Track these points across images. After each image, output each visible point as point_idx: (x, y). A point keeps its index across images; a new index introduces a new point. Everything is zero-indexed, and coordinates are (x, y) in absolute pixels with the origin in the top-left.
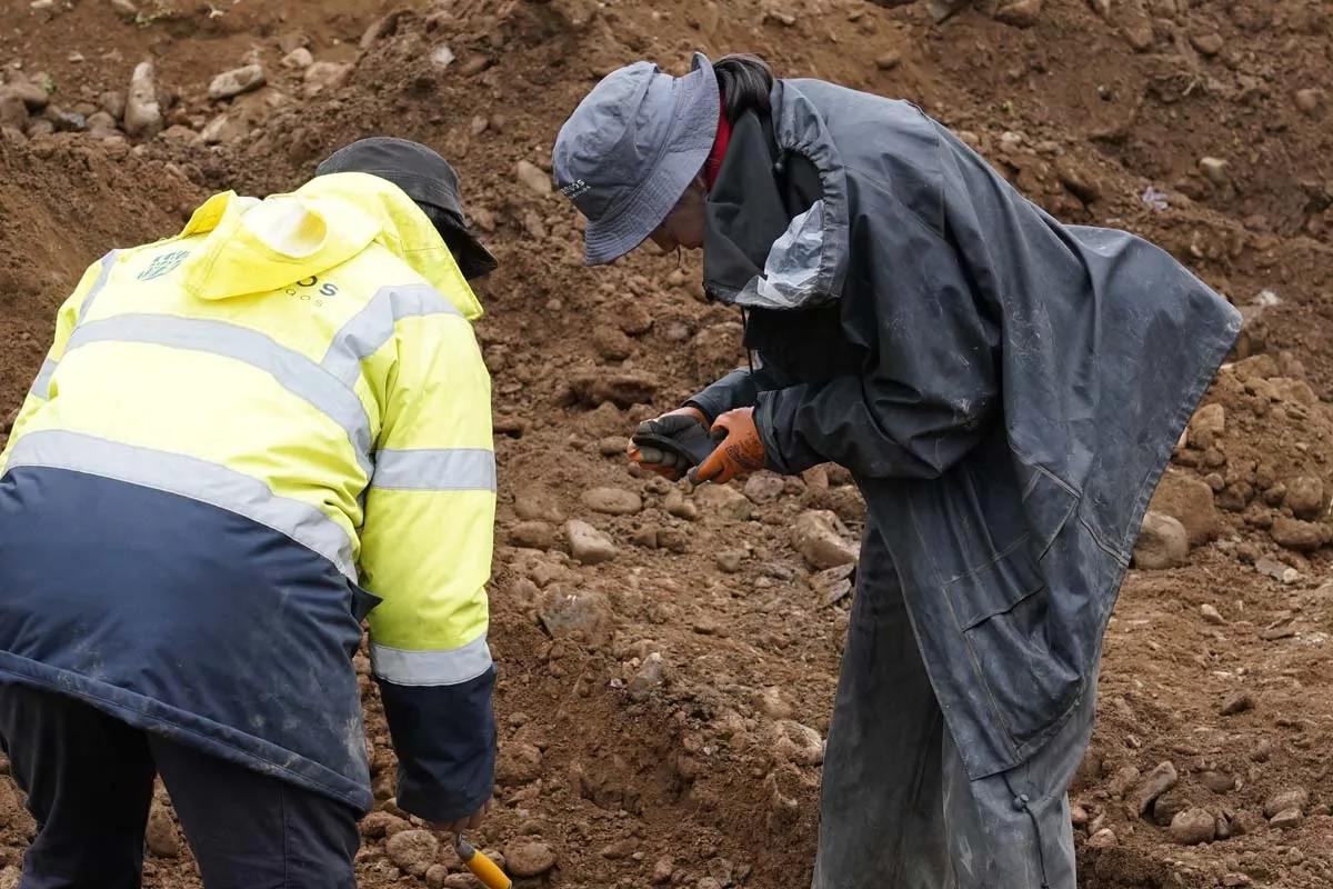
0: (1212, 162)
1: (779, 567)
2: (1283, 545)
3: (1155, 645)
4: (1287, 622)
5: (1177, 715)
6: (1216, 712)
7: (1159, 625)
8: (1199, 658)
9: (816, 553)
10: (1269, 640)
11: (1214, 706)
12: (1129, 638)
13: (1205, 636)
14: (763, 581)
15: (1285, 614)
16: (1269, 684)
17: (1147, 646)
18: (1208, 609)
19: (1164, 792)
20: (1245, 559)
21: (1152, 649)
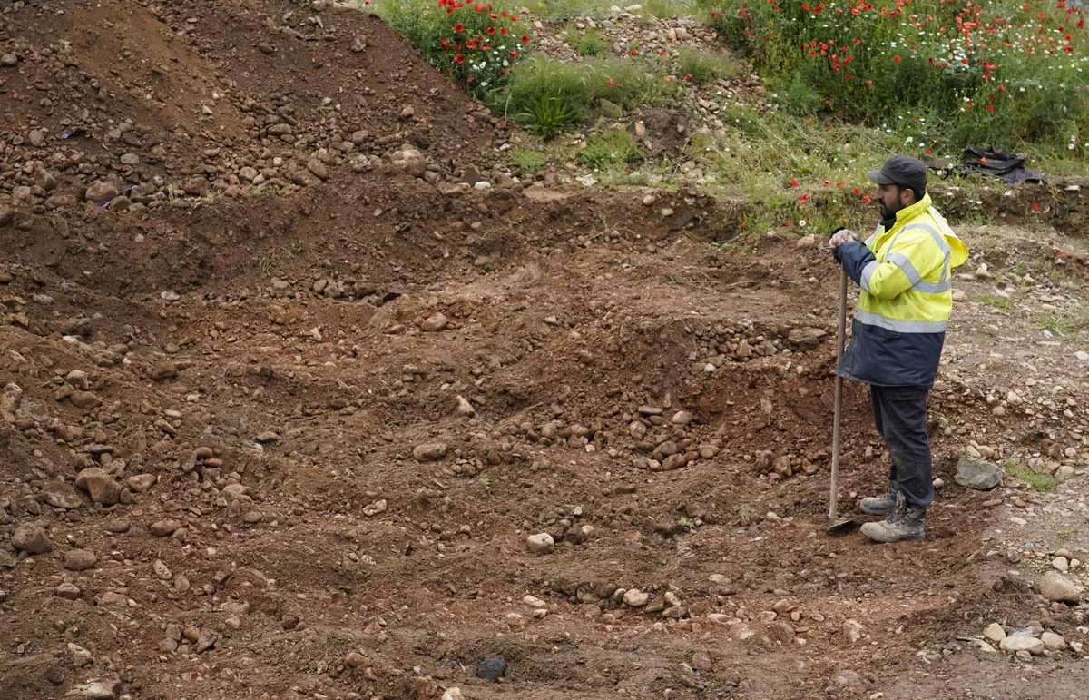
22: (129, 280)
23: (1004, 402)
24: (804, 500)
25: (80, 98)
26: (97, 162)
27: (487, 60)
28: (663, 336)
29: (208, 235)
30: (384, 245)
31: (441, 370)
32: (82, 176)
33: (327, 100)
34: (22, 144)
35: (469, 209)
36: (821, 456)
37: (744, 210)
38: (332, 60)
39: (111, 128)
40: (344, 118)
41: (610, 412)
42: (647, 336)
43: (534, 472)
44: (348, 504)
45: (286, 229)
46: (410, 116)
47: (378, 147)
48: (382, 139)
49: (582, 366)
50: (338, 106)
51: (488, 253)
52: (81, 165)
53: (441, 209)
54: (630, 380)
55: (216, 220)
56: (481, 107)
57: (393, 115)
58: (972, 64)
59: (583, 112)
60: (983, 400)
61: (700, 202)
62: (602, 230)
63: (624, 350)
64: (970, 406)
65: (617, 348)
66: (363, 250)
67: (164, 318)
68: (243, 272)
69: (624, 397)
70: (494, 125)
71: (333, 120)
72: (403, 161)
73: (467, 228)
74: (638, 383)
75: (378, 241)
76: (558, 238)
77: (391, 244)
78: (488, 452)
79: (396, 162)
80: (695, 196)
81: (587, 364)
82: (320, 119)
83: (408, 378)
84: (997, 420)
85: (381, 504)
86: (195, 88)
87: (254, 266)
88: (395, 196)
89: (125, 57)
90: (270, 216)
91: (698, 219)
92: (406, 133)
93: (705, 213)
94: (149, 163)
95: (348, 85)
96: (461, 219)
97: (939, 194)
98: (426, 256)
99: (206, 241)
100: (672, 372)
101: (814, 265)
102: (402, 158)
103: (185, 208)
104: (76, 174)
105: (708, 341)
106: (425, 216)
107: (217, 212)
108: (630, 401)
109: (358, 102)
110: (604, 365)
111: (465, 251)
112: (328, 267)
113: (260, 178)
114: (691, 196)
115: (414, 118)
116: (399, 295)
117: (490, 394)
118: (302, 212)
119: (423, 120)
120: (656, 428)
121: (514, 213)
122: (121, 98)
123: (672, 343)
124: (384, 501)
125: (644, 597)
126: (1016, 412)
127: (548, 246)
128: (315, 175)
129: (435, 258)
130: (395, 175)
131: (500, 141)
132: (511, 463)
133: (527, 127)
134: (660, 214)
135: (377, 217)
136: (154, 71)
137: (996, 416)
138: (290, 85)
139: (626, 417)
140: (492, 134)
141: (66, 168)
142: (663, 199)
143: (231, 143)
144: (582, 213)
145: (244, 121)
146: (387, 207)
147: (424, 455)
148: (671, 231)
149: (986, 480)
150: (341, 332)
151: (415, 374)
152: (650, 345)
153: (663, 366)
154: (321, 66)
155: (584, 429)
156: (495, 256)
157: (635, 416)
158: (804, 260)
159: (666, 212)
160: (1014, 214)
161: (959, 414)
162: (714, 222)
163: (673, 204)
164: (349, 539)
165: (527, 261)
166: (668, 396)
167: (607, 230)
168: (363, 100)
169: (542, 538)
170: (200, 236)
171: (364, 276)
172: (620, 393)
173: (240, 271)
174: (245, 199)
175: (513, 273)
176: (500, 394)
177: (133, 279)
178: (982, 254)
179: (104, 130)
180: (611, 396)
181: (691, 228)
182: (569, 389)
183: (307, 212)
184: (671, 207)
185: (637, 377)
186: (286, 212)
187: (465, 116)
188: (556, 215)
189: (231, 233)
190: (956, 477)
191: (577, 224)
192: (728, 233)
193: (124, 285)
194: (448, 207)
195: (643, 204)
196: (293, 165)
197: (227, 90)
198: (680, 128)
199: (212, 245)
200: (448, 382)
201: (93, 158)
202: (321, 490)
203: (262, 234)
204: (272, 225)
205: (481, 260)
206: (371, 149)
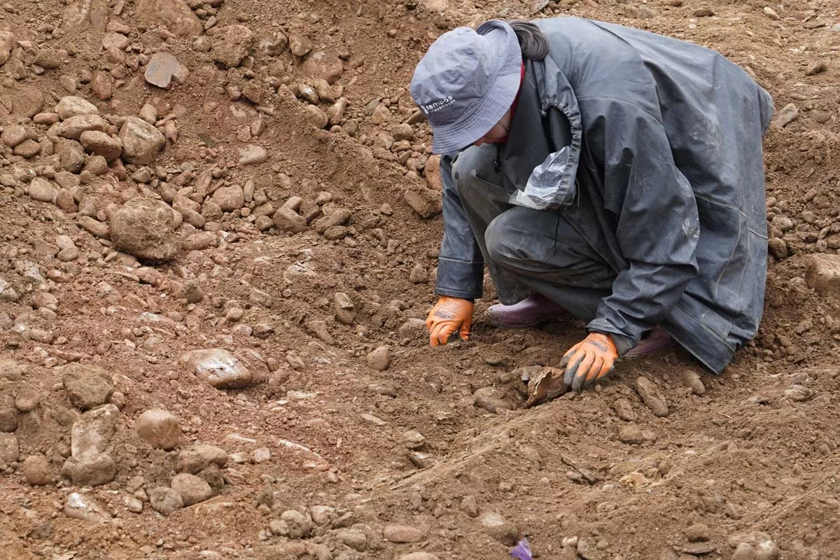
3: (751, 33)
4: (814, 17)
5: (781, 76)
6: (803, 74)
7: (746, 21)
8: (777, 41)
10: (811, 29)
11: (800, 70)
12: (733, 29)
13: (775, 27)
15: (811, 13)
16: (826, 56)
17: (746, 34)
18: (768, 10)
19: (790, 122)
21: (749, 35)
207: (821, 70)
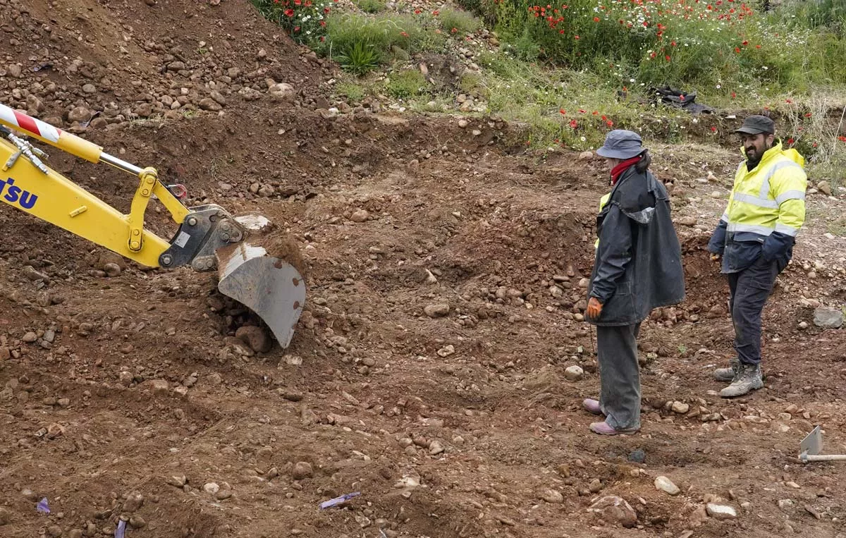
0: (94, 178)
1: (24, 280)
2: (141, 270)
4: (150, 288)
5: (138, 311)
8: (136, 298)
9: (33, 276)
14: (21, 284)
15: (148, 286)
18: (132, 286)
20: (133, 274)
21: (124, 296)
22: (121, 184)
23: (814, 269)
24: (719, 339)
25: (38, 39)
26: (67, 91)
27: (311, 14)
28: (560, 224)
29: (171, 149)
30: (290, 157)
31: (395, 251)
32: (60, 101)
33: (203, 43)
34: (6, 76)
35: (343, 129)
36: (694, 308)
37: (527, 131)
38: (198, 11)
39: (68, 63)
40: (218, 58)
41: (532, 280)
42: (548, 225)
43: (512, 324)
44: (424, 349)
45: (220, 144)
46: (265, 56)
47: (248, 81)
48: (250, 75)
49: (505, 246)
50: (211, 48)
51: (361, 163)
52: (57, 93)
53: (325, 130)
54: (540, 256)
55: (175, 137)
56: (308, 51)
57: (253, 56)
58: (649, 26)
59: (383, 56)
60: (802, 267)
61: (498, 125)
62: (435, 146)
63: (533, 235)
64: (793, 272)
65: (527, 234)
66: (278, 161)
67: (159, 213)
68: (197, 177)
69: (541, 269)
70: (320, 64)
71: (209, 59)
72: (280, 92)
73: (343, 144)
74: (546, 258)
75: (284, 153)
76: (407, 152)
77: (295, 156)
78: (478, 310)
79: (276, 93)
80: (495, 121)
81: (509, 245)
82: (201, 58)
83: (374, 257)
84: (812, 281)
85: (451, 348)
86: (110, 32)
87: (204, 173)
88: (293, 119)
89: (53, 6)
90: (207, 134)
91: (496, 138)
92: (265, 70)
93: (502, 134)
94: (102, 92)
95: (215, 32)
96: (338, 137)
97: (650, 121)
98: (320, 165)
99: (169, 153)
100: (571, 250)
101: (603, 172)
102: (280, 90)
103: (152, 128)
104: (54, 100)
105: (591, 228)
106: (314, 135)
107: (175, 130)
108: (545, 271)
109: (223, 45)
110: (522, 246)
111: (346, 162)
112: (256, 174)
113: (176, 104)
114: (492, 121)
115: (268, 58)
116: (316, 195)
117: (444, 268)
118: (229, 131)
119: (275, 60)
120: (569, 291)
121: (372, 132)
122: (67, 40)
123: (568, 230)
124: (451, 346)
125: (686, 407)
126: (822, 275)
127: (401, 157)
128: (217, 102)
129: (326, 166)
130: (279, 103)
131: (328, 77)
132: (495, 317)
133: (343, 66)
134: (471, 134)
135: (281, 135)
136: (79, 19)
137: (811, 278)
138: (174, 31)
139: (544, 283)
140: (321, 72)
141: (46, 95)
142: (473, 123)
143: (146, 77)
144: (420, 133)
145: (150, 59)
146: (288, 128)
147: (436, 313)
148: (480, 146)
149: (836, 322)
150: (286, 223)
151: (378, 253)
152: (550, 231)
153: (564, 246)
154: (192, 16)
155: (518, 292)
156: (366, 165)
157: (551, 282)
158: (592, 169)
159: (476, 132)
160: (697, 135)
161: (788, 277)
162: (508, 140)
163: (480, 126)
164: (450, 373)
165: (393, 169)
166: (571, 267)
167: (440, 145)
168: (227, 43)
169: (574, 369)
170: (164, 149)
171: (284, 181)
172: (536, 266)
173: (195, 177)
174: (188, 120)
175: (385, 178)
176: (452, 267)
177: (123, 182)
178: (707, 164)
179: (64, 64)
180: (530, 268)
181: (492, 144)
182: (499, 263)
183: (233, 131)
184: (479, 129)
185: (545, 255)
186: (219, 131)
187: (300, 57)
188: (403, 134)
189: (185, 147)
190: (814, 320)
191: (417, 141)
192: (517, 148)
193: (119, 188)
194: (329, 128)
195: (459, 127)
196: (195, 95)
197: (131, 34)
198: (452, 69)
199: (174, 156)
200: (402, 260)
201: (64, 88)
202: (399, 339)
203: (204, 148)
204: (210, 141)
205: (357, 168)
206: (243, 82)
207: (153, 309)
